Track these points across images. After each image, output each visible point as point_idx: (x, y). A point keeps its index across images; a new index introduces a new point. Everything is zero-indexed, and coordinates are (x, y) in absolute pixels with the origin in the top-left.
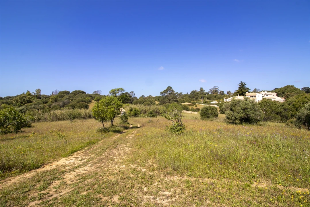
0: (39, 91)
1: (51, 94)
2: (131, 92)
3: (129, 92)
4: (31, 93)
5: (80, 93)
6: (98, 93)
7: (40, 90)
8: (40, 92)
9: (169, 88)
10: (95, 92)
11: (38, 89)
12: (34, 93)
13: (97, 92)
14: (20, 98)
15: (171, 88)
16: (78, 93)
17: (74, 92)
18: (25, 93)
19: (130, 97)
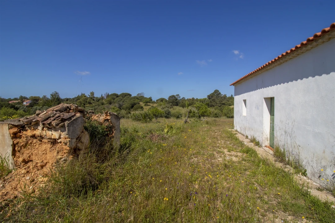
0: (92, 94)
1: (101, 96)
2: (176, 95)
3: (175, 95)
4: (86, 95)
5: (127, 95)
6: (142, 95)
7: (94, 93)
8: (94, 94)
9: (216, 91)
10: (139, 94)
11: (92, 92)
12: (89, 95)
13: (140, 94)
14: (83, 100)
15: (218, 91)
16: (125, 96)
17: (122, 95)
18: (80, 95)
19: (177, 99)
